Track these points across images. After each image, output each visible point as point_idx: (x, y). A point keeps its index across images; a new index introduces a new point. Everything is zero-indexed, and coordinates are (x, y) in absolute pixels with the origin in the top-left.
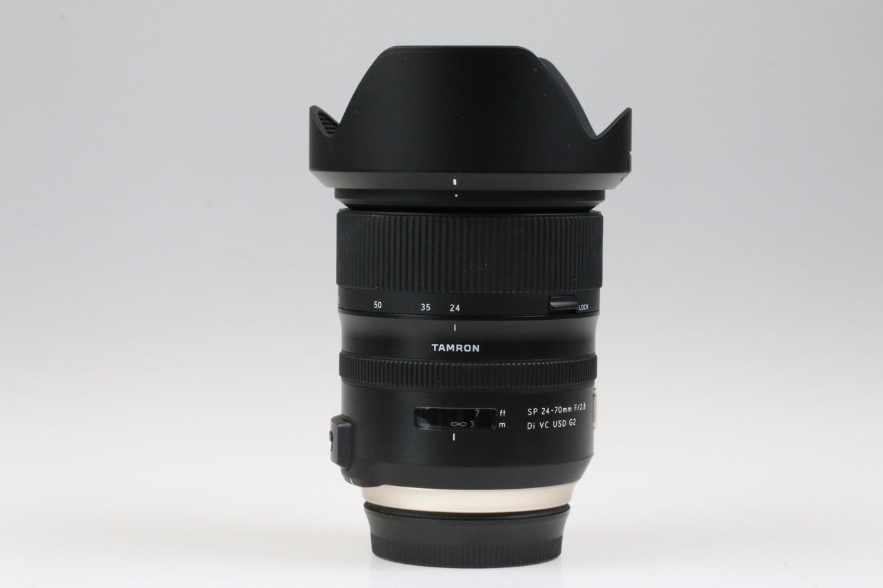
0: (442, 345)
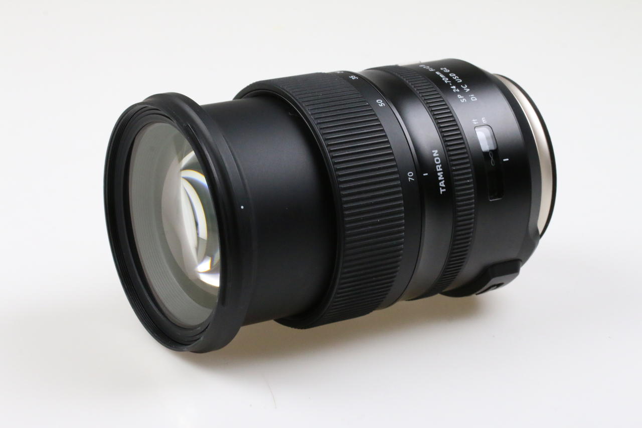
0: (440, 183)
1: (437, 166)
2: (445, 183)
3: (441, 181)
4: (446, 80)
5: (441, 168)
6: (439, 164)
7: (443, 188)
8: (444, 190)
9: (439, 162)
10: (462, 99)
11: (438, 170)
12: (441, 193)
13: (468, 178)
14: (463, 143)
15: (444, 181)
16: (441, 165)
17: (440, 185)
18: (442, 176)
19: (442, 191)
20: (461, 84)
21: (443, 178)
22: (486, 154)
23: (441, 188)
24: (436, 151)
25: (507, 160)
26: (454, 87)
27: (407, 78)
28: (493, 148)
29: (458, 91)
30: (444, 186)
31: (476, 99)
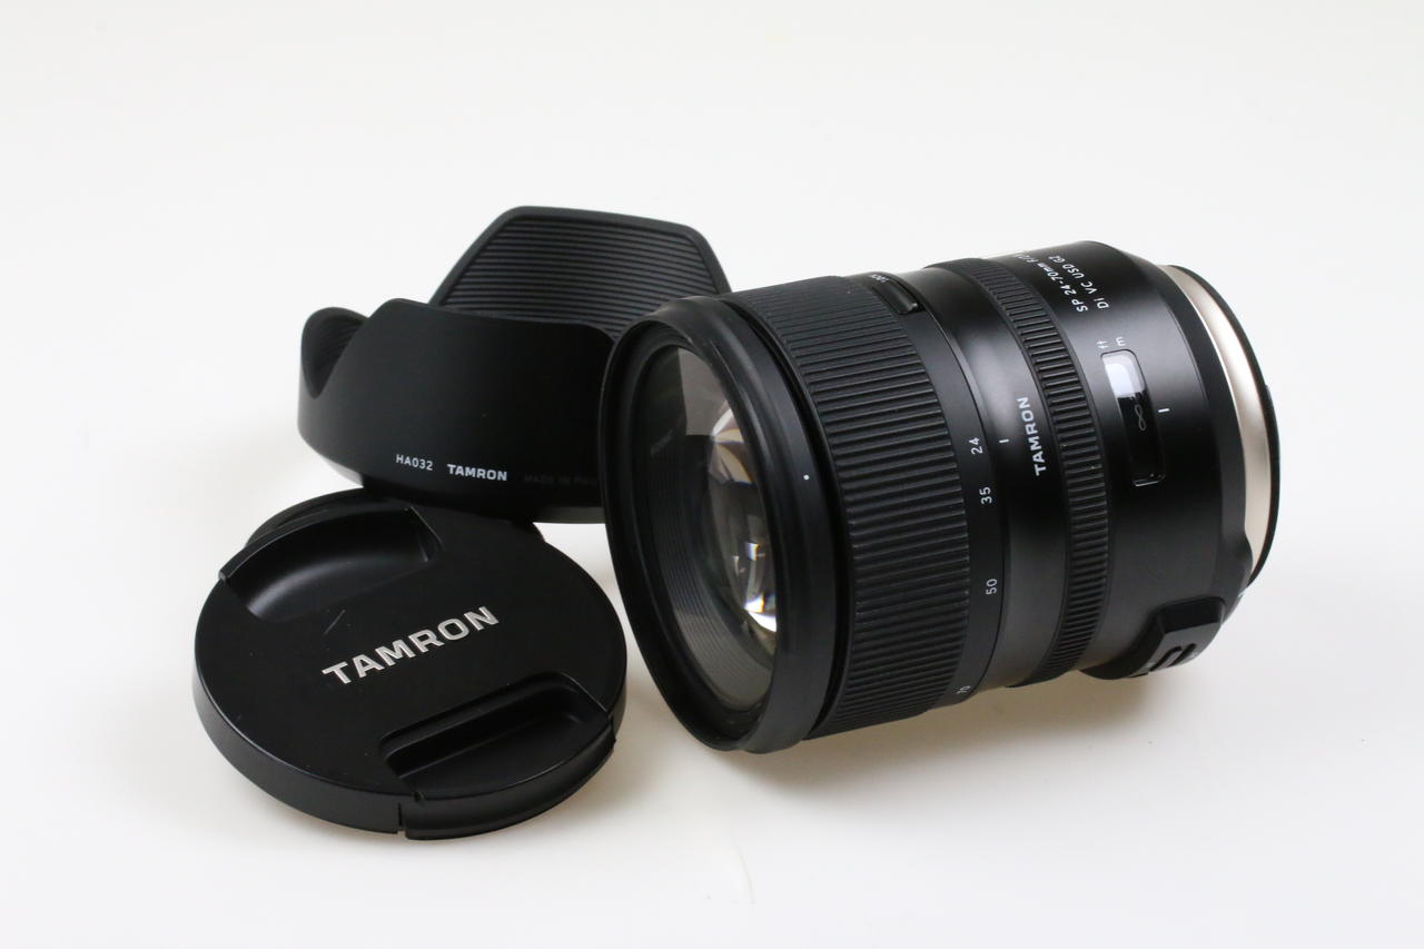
0: (1035, 457)
1: (1027, 426)
2: (1043, 457)
3: (1037, 451)
4: (1054, 276)
5: (1035, 428)
6: (1031, 422)
7: (1040, 465)
8: (1044, 468)
9: (1032, 418)
10: (1079, 306)
11: (1029, 433)
12: (1038, 474)
13: (1094, 463)
14: (1078, 382)
15: (1041, 453)
16: (1034, 425)
17: (1035, 459)
18: (1037, 443)
19: (1038, 470)
20: (1082, 280)
21: (1039, 447)
22: (1124, 402)
23: (1036, 466)
24: (1026, 400)
25: (1167, 410)
26: (1068, 287)
27: (996, 291)
28: (1140, 390)
29: (1074, 292)
30: (1042, 461)
31: (1107, 306)
